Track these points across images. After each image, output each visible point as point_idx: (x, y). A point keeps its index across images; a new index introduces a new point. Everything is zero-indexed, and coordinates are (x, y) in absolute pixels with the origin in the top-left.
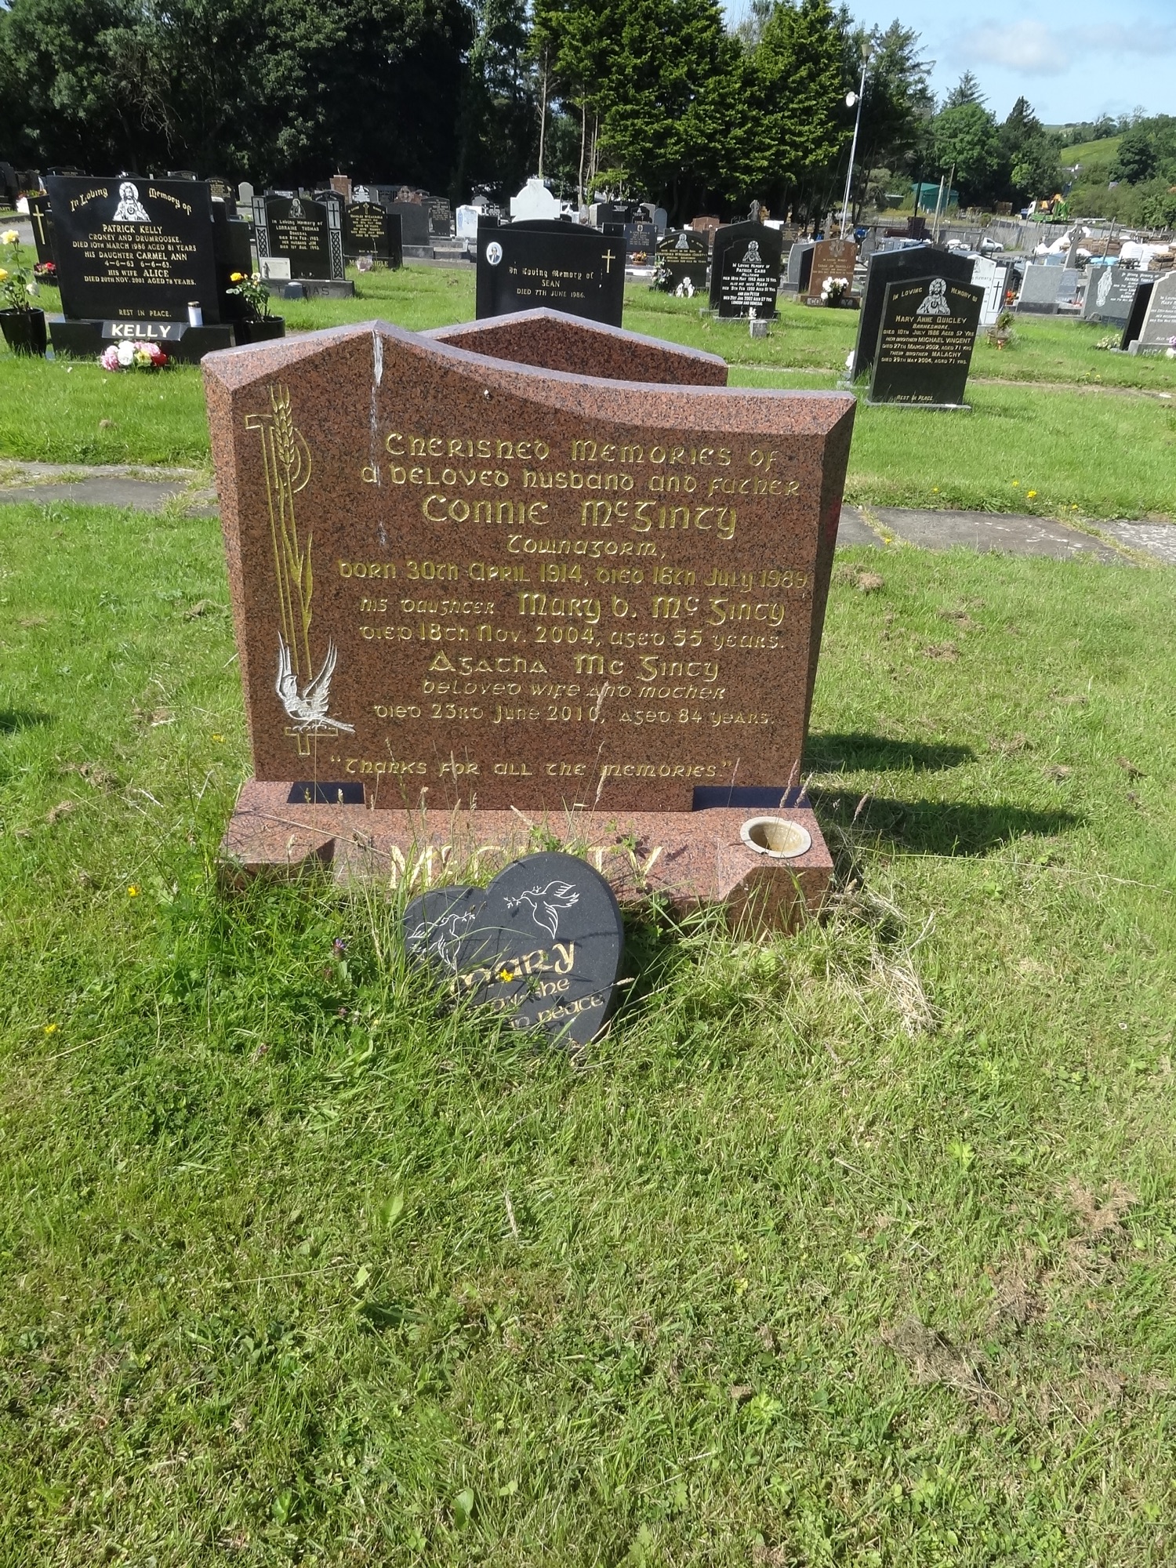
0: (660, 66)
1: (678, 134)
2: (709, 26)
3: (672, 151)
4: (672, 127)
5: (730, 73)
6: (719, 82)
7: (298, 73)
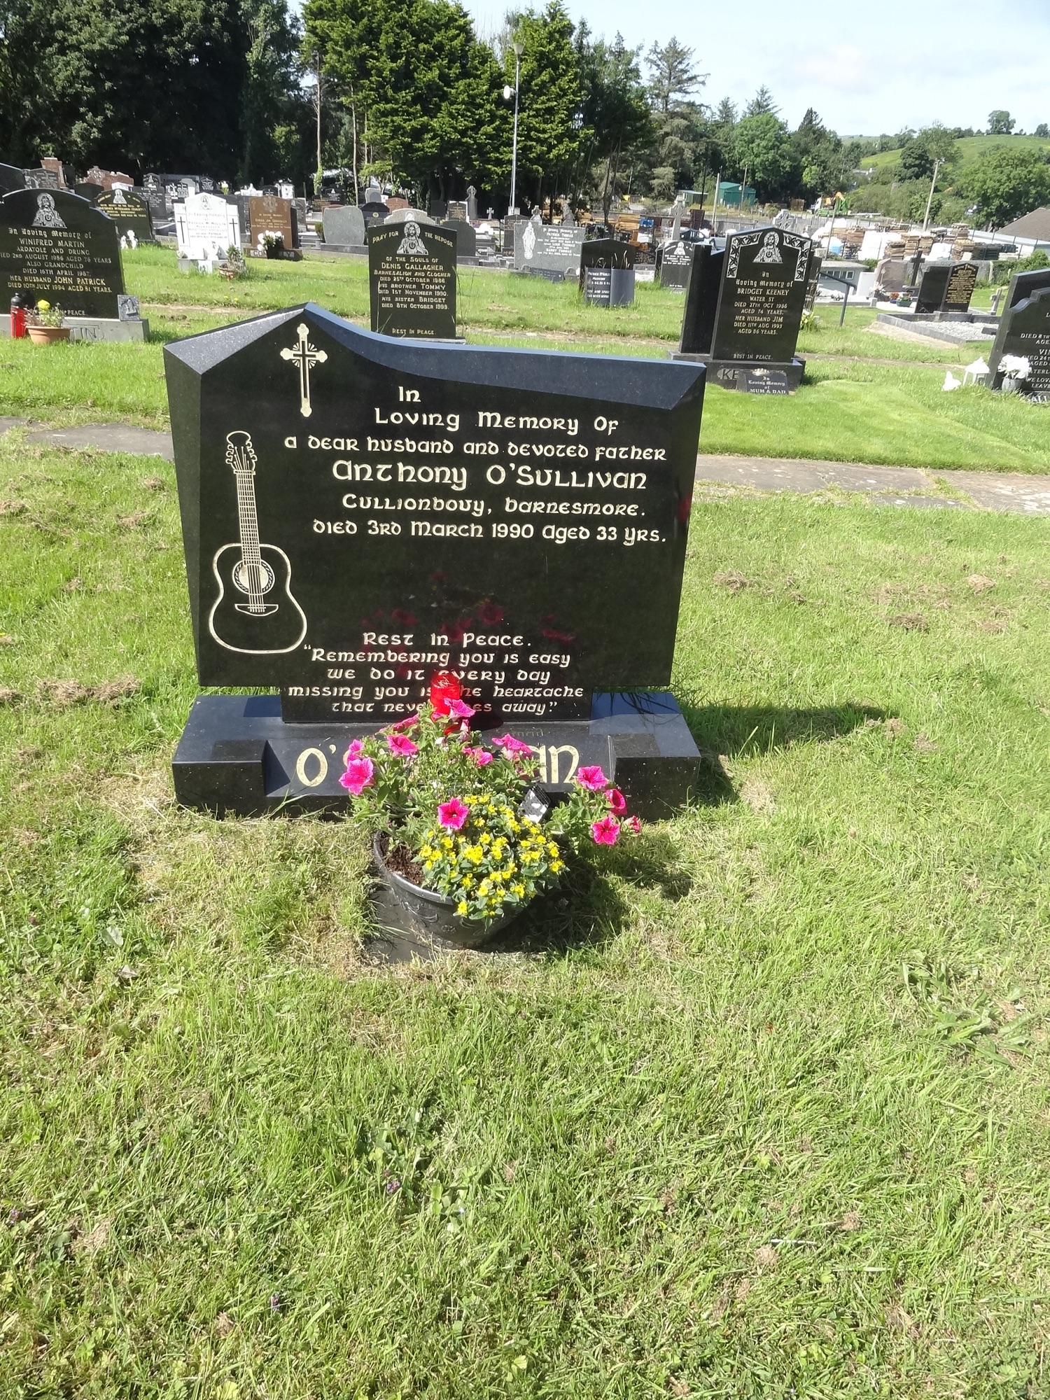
0: (415, 70)
1: (433, 130)
2: (458, 35)
3: (429, 145)
4: (428, 124)
5: (479, 77)
6: (469, 85)
7: (85, 73)
